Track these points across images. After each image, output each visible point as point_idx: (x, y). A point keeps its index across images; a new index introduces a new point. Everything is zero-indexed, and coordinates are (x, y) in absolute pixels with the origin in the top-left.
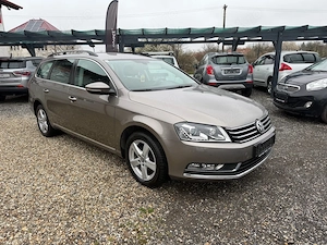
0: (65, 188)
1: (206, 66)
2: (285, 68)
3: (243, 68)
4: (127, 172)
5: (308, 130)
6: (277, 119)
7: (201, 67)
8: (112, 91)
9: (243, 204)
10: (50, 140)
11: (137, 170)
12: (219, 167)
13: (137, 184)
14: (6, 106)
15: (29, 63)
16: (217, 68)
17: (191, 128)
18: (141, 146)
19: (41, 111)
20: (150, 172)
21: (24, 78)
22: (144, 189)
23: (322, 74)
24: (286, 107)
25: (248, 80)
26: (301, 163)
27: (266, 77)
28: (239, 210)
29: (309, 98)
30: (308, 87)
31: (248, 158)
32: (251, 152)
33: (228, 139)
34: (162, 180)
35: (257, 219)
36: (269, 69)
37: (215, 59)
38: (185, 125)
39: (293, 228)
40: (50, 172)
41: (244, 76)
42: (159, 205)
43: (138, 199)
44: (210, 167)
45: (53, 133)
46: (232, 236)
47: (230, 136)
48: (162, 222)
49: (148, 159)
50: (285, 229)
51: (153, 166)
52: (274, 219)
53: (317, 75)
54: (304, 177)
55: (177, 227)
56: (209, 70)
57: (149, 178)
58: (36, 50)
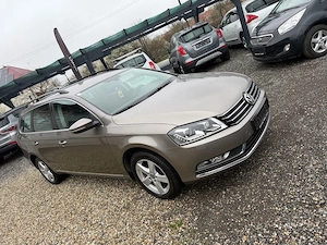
0: (92, 234)
1: (177, 48)
2: (252, 18)
3: (212, 36)
4: (143, 192)
5: (296, 72)
6: (263, 72)
7: (173, 51)
8: (95, 122)
9: (264, 180)
10: (60, 187)
11: (151, 187)
12: (226, 156)
13: (157, 200)
14: (8, 167)
15: (11, 117)
16: (188, 46)
17: (184, 130)
18: (145, 164)
19: (40, 163)
20: (164, 185)
21: (12, 133)
22: (166, 202)
23: (288, 13)
24: (267, 58)
25: (221, 45)
26: (302, 112)
27: (238, 34)
28: (262, 187)
29: (286, 41)
30: (280, 31)
31: (250, 135)
32: (250, 127)
33: (224, 126)
34: (179, 188)
35: (282, 191)
36: (237, 25)
37: (183, 39)
38: (178, 131)
39: (319, 186)
40: (72, 222)
41: (216, 43)
42: (185, 214)
43: (164, 216)
44: (218, 160)
45: (60, 178)
46: (265, 219)
47: (224, 122)
48: (195, 231)
49: (157, 174)
50: (312, 190)
51: (164, 179)
52: (298, 184)
53: (283, 15)
54: (310, 125)
55: (211, 231)
56: (181, 51)
57: (166, 190)
58: (12, 100)
